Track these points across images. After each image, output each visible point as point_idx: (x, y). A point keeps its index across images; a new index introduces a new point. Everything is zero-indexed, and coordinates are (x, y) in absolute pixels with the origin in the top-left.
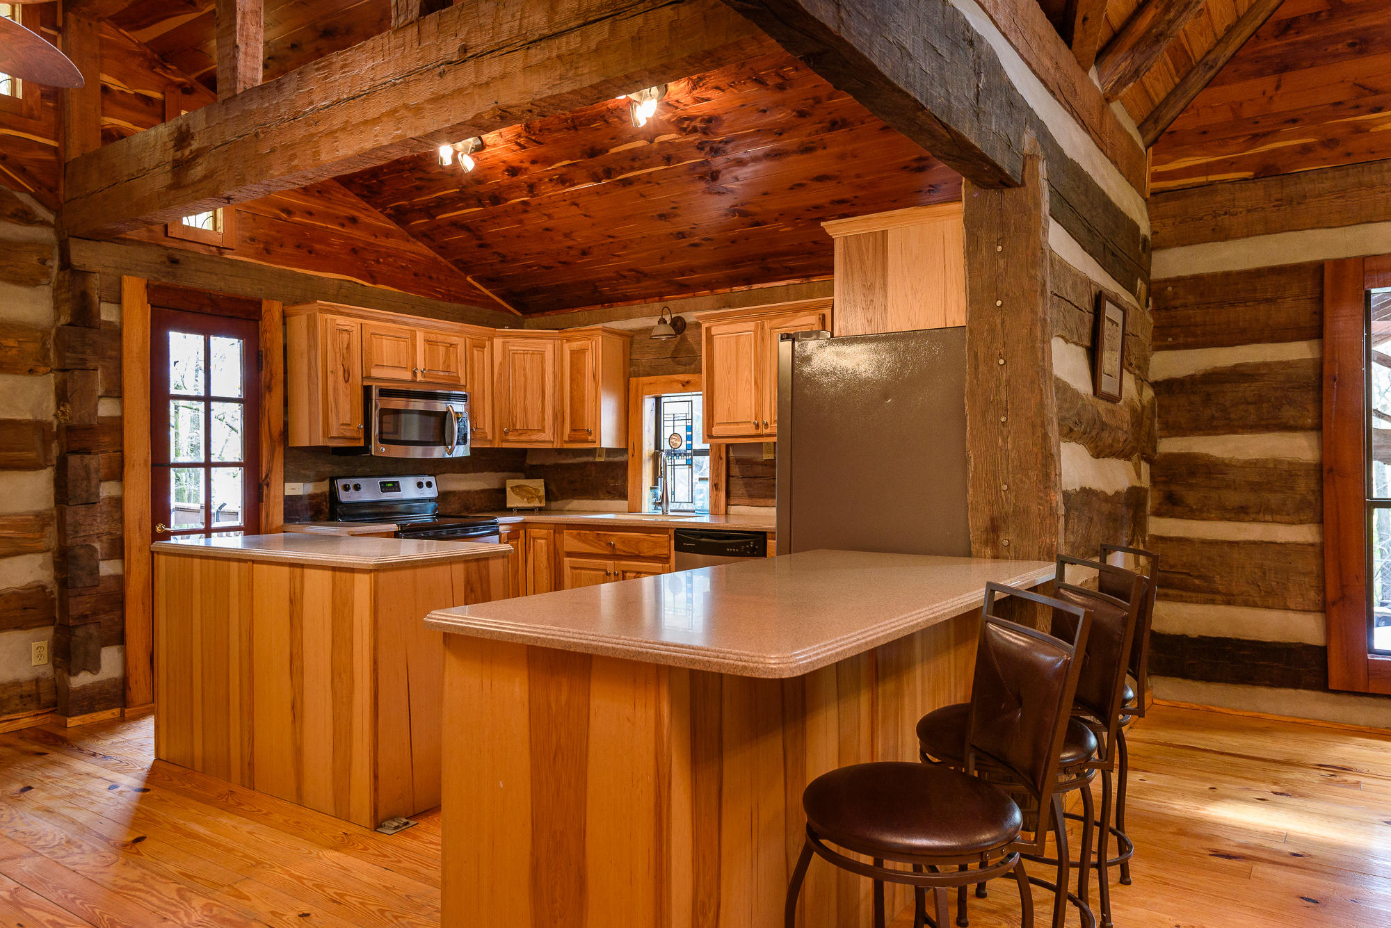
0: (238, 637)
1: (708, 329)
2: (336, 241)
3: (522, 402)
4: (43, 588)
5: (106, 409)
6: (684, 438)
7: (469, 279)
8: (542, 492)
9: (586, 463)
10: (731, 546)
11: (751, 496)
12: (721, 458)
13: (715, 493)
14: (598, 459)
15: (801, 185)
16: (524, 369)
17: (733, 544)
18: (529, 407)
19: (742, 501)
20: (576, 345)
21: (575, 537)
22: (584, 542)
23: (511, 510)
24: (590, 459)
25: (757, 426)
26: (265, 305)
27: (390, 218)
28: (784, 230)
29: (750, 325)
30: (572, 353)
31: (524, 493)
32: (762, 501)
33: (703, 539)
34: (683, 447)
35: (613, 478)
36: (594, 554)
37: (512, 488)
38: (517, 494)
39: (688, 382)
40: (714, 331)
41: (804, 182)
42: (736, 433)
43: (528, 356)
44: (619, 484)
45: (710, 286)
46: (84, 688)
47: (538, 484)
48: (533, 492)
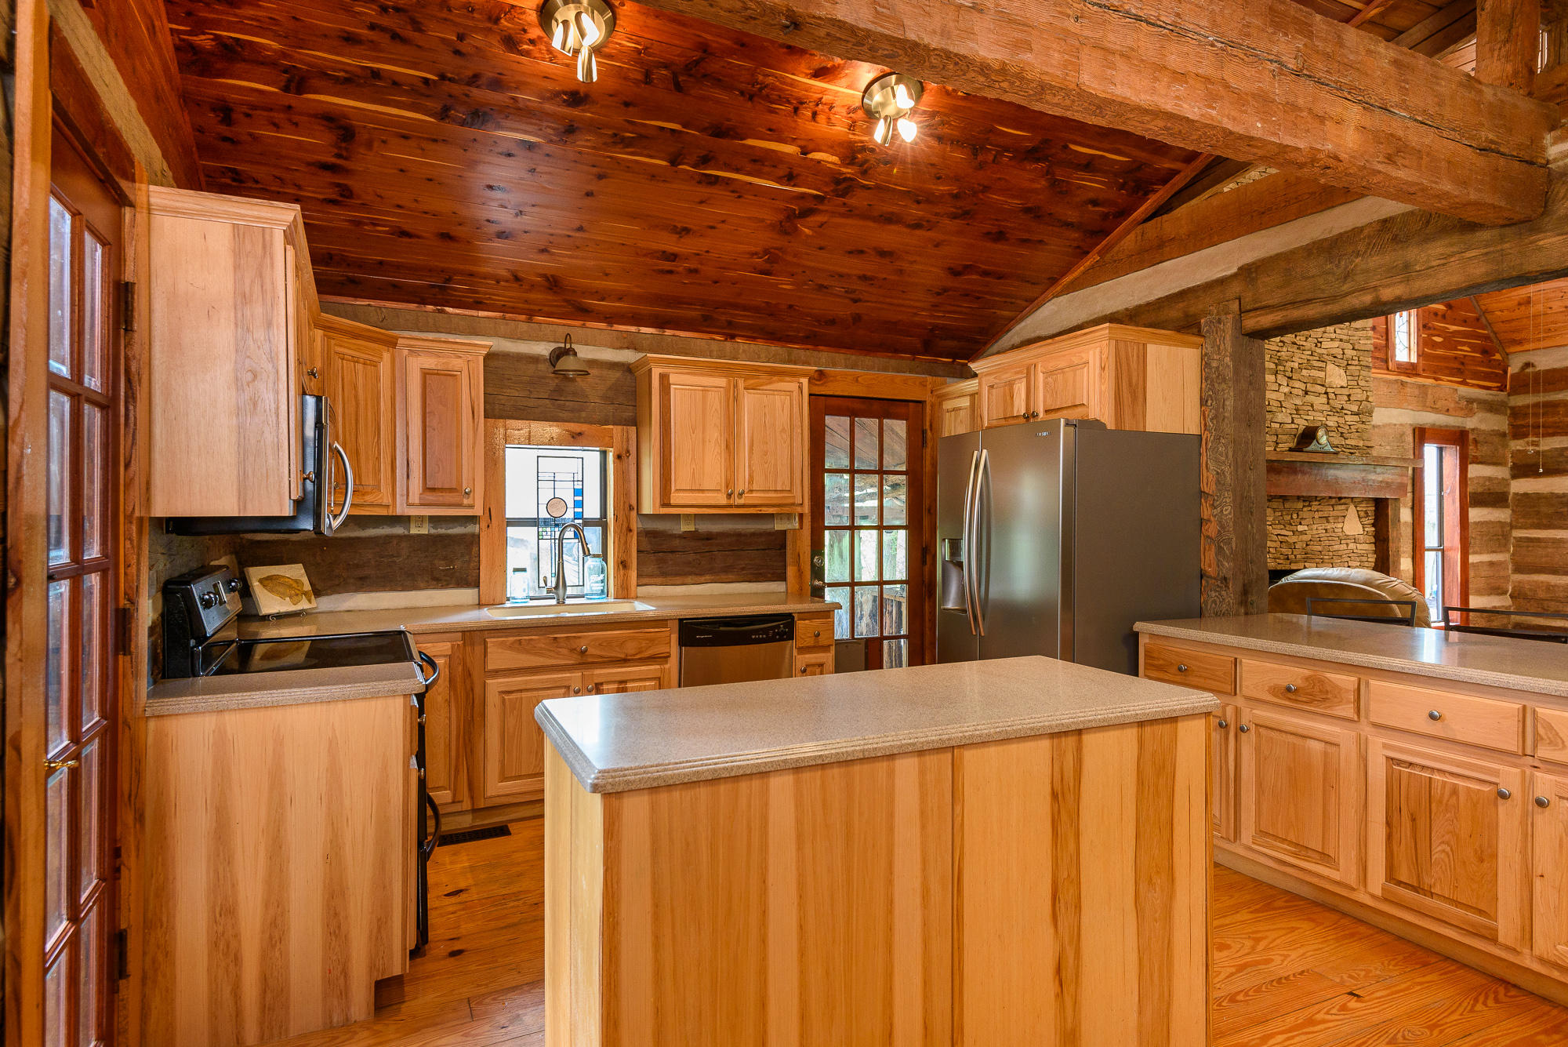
1: (664, 378)
2: (147, 65)
3: (354, 439)
6: (570, 504)
8: (307, 587)
9: (389, 538)
10: (756, 632)
11: (664, 574)
12: (631, 531)
13: (622, 572)
14: (414, 531)
16: (355, 387)
18: (362, 448)
19: (652, 580)
20: (430, 363)
22: (527, 652)
23: (266, 618)
24: (399, 530)
25: (729, 496)
28: (784, 286)
29: (722, 382)
30: (426, 374)
31: (281, 589)
32: (679, 579)
33: (721, 628)
34: (570, 515)
35: (445, 558)
36: (542, 667)
37: (261, 581)
38: (271, 591)
39: (580, 434)
40: (673, 379)
42: (700, 502)
43: (360, 367)
44: (458, 565)
45: (610, 318)
47: (295, 572)
48: (295, 585)
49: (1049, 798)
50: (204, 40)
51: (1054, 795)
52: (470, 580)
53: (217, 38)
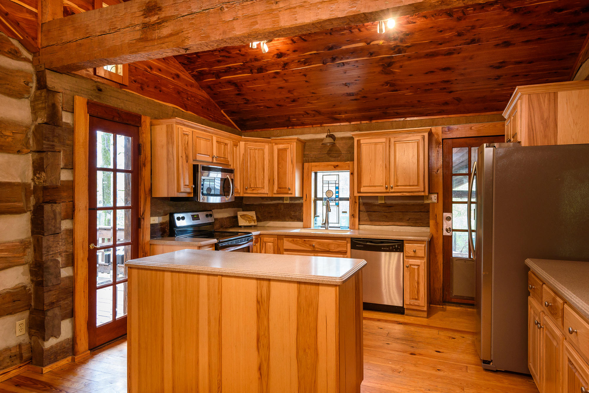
0: (207, 323)
1: (358, 141)
2: (171, 87)
3: (254, 174)
4: (25, 287)
5: (65, 176)
6: (334, 192)
7: (222, 111)
8: (255, 218)
9: (278, 204)
10: (384, 246)
11: (371, 221)
12: (356, 203)
13: (352, 219)
14: (285, 202)
15: (432, 72)
16: (255, 157)
17: (386, 246)
18: (257, 176)
19: (366, 223)
20: (281, 146)
21: (290, 242)
22: (296, 244)
23: (241, 227)
24: (281, 202)
25: (387, 188)
26: (143, 117)
27: (192, 77)
28: (407, 94)
29: (383, 140)
30: (279, 150)
31: (246, 218)
32: (377, 223)
33: (368, 243)
34: (334, 196)
35: (294, 211)
36: (301, 250)
37: (240, 216)
38: (243, 219)
39: (337, 166)
40: (362, 142)
41: (436, 70)
42: (374, 191)
43: (257, 151)
44: (297, 214)
45: (349, 120)
46: (52, 347)
47: (253, 214)
48: (251, 218)
49: (255, 302)
50: (195, 73)
51: (258, 302)
52: (300, 219)
53: (197, 71)
